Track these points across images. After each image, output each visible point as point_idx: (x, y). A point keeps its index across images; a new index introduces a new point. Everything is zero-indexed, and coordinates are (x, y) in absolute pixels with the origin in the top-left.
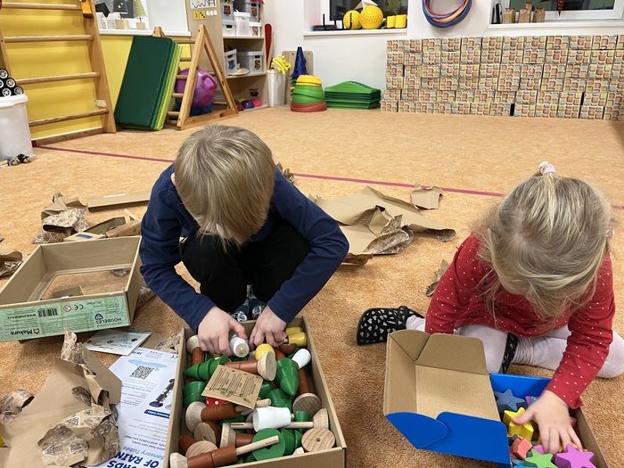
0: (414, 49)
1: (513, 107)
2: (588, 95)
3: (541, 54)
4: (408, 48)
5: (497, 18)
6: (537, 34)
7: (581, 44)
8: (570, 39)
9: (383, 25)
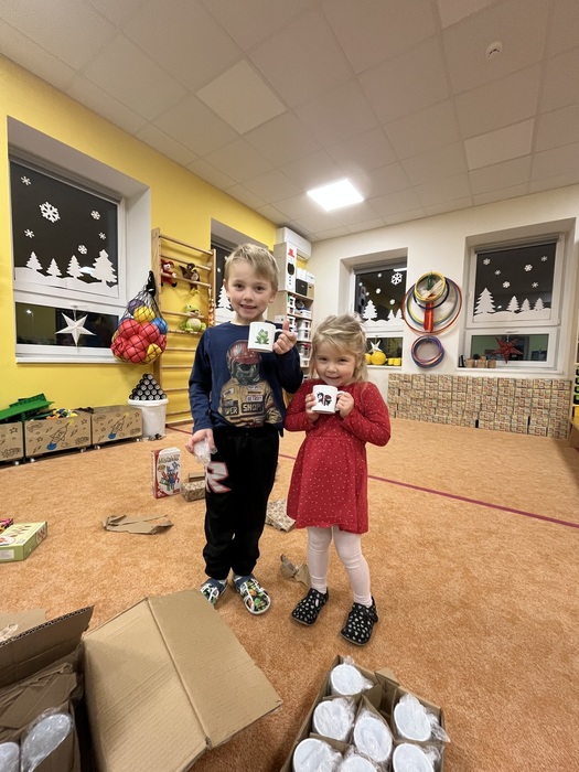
0: (407, 379)
1: (477, 422)
2: (532, 419)
3: (495, 389)
4: (403, 379)
5: (462, 364)
6: (491, 376)
7: (525, 385)
8: (515, 381)
9: (386, 363)
